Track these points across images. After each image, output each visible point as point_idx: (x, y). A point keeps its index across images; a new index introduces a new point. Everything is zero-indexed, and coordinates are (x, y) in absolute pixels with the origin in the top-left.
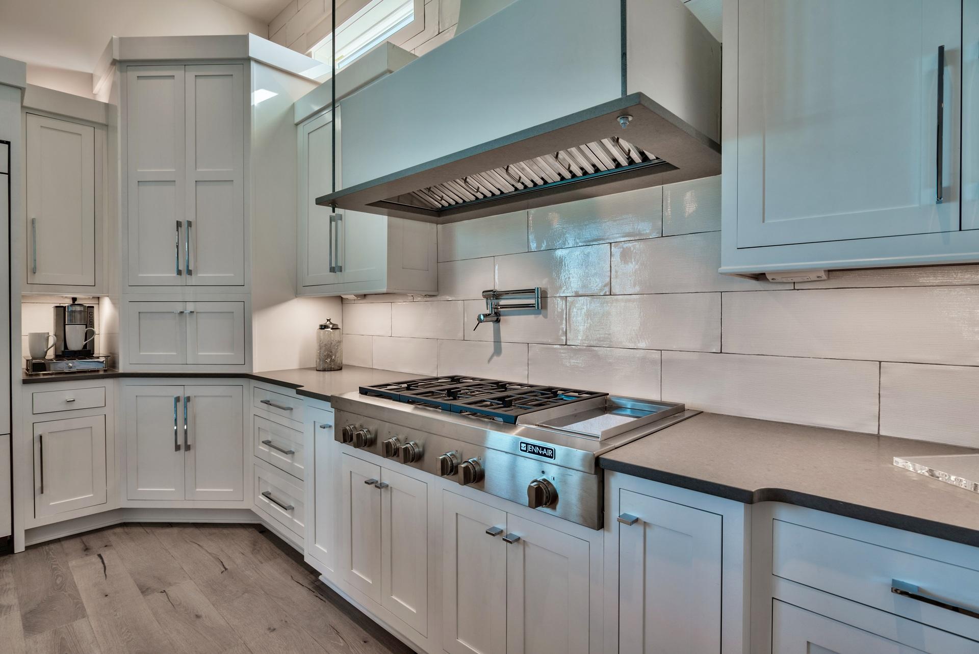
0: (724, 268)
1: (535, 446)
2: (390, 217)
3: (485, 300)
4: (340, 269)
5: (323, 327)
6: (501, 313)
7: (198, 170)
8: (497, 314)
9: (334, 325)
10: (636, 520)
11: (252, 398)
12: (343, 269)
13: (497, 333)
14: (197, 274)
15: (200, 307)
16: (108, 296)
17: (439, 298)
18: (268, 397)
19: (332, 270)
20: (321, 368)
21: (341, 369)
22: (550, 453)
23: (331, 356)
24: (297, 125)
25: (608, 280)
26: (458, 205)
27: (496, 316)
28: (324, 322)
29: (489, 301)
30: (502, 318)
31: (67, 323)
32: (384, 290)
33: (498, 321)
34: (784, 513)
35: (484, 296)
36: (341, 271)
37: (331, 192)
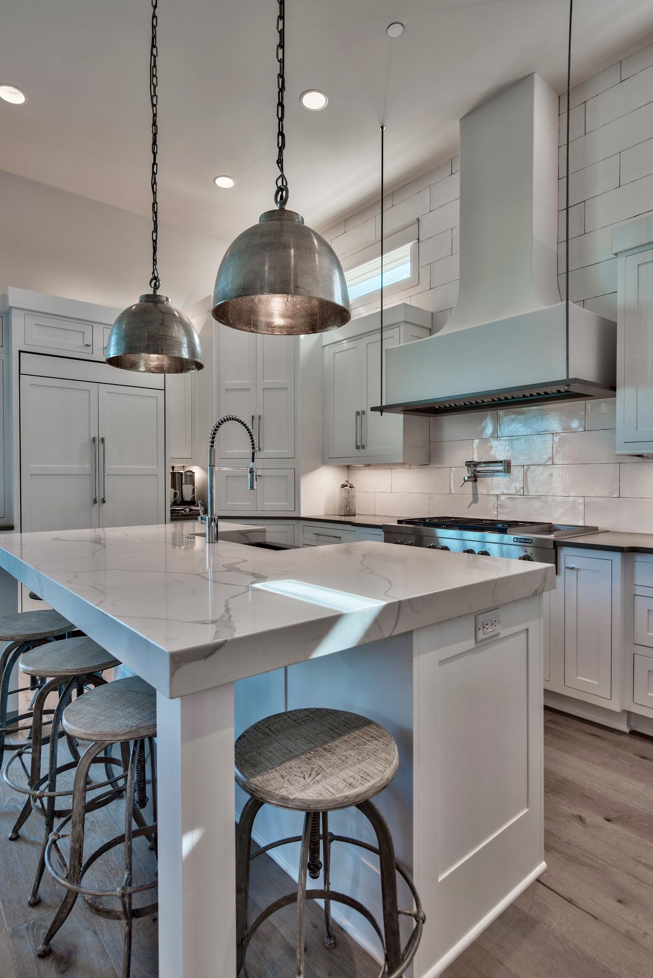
0: (618, 452)
1: (522, 539)
2: (406, 415)
3: (466, 468)
4: (363, 447)
5: (343, 486)
6: (478, 476)
7: (265, 381)
8: (475, 477)
9: (351, 485)
10: (573, 568)
11: (302, 533)
12: (365, 447)
13: (475, 489)
14: (264, 450)
15: (266, 473)
16: (198, 465)
17: (430, 466)
18: (318, 531)
19: (358, 447)
20: (343, 514)
21: (355, 515)
22: (530, 541)
23: (349, 506)
24: (323, 346)
25: (551, 455)
26: (451, 408)
27: (474, 478)
28: (344, 483)
29: (469, 468)
30: (478, 479)
31: (184, 483)
32: (401, 461)
33: (476, 481)
34: (639, 558)
35: (466, 465)
36: (364, 448)
37: (380, 405)
